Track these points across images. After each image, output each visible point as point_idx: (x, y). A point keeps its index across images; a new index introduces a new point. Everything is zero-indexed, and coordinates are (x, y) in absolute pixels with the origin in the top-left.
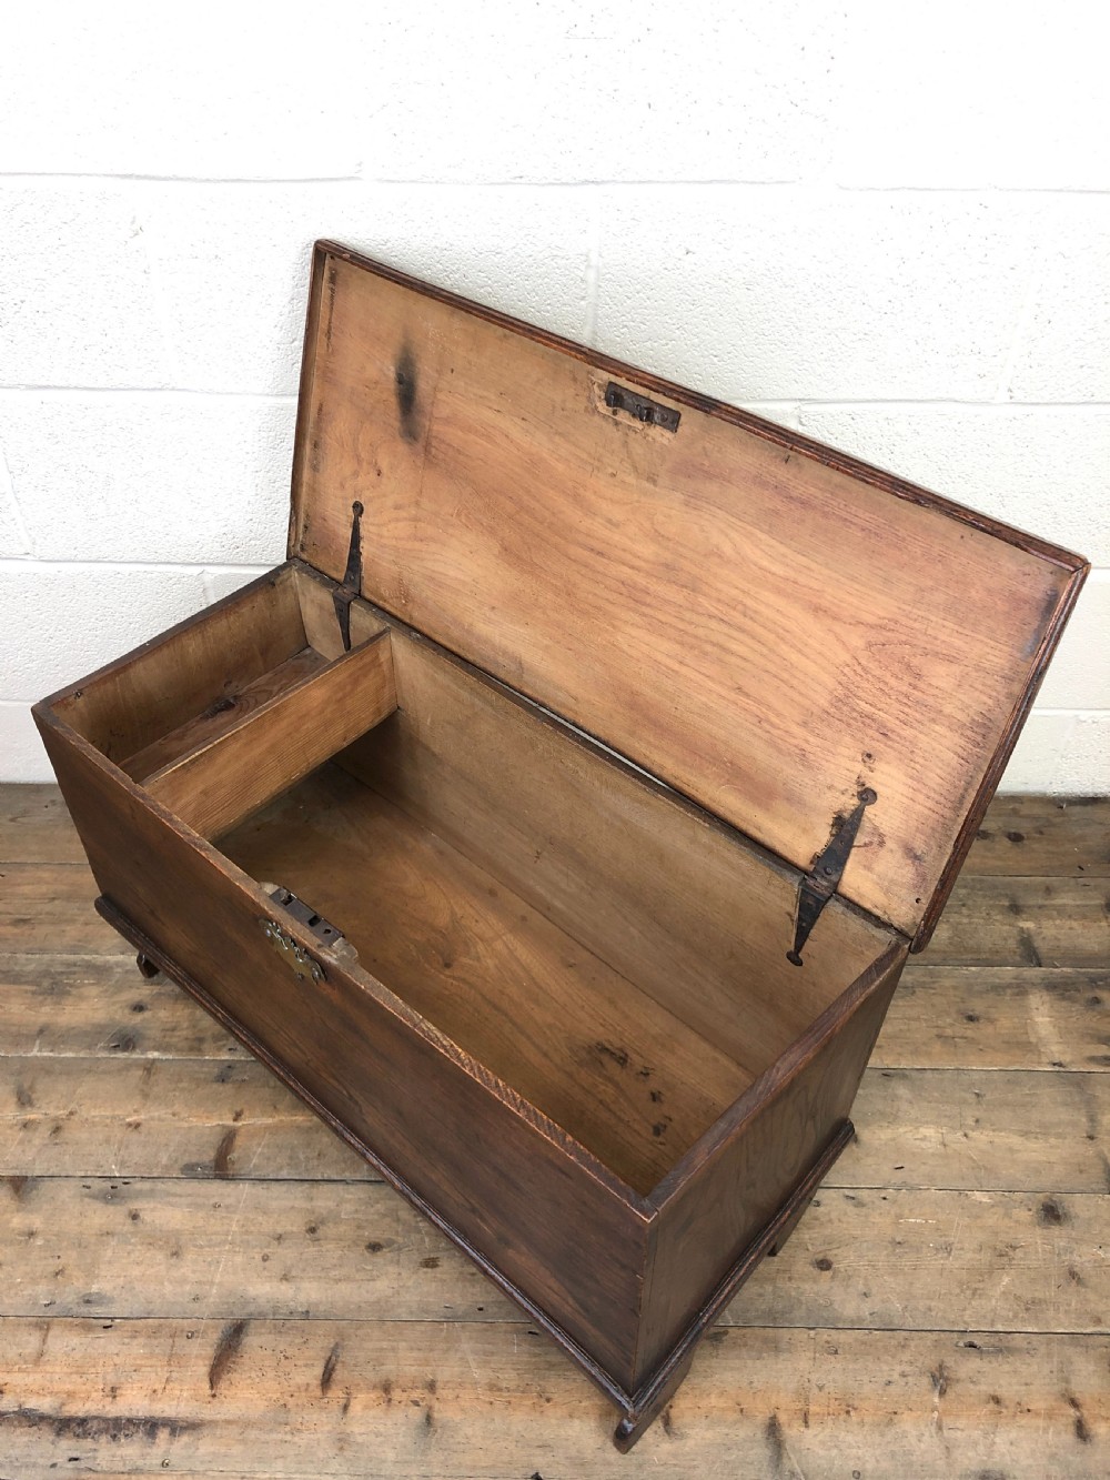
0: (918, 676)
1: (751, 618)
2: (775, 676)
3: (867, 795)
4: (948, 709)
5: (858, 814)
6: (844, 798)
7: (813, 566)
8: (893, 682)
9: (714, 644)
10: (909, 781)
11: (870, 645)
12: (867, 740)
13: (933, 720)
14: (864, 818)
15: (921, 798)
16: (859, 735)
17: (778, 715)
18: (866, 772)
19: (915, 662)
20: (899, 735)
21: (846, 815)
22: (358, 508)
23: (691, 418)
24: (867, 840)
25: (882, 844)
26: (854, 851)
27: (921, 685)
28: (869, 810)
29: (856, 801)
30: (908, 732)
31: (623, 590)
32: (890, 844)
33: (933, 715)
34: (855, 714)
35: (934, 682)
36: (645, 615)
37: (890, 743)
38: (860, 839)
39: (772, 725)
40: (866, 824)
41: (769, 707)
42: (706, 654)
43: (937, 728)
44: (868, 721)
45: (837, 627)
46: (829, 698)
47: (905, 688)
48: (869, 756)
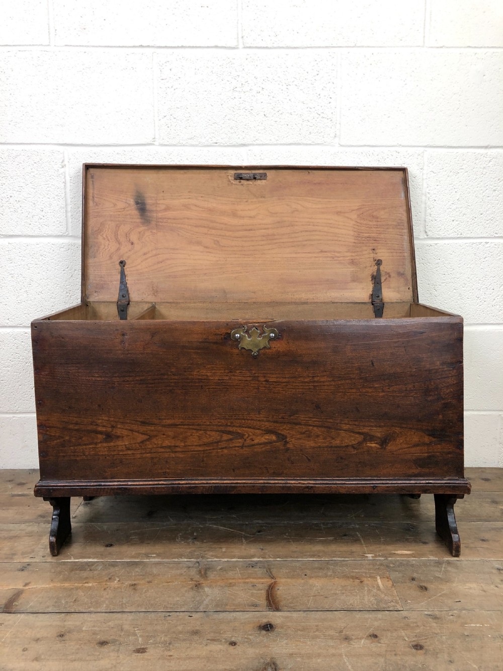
0: (377, 218)
1: (316, 225)
2: (332, 240)
3: (379, 263)
4: (390, 223)
5: (378, 270)
6: (371, 268)
7: (331, 200)
8: (371, 223)
9: (306, 241)
10: (389, 251)
11: (358, 216)
12: (371, 245)
13: (388, 228)
14: (381, 271)
15: (395, 254)
16: (368, 244)
17: (339, 252)
18: (375, 255)
19: (375, 214)
20: (379, 238)
21: (375, 274)
22: (122, 263)
23: (270, 174)
24: (385, 278)
25: (390, 276)
26: (382, 284)
27: (379, 220)
28: (382, 268)
29: (376, 267)
30: (382, 236)
31: (264, 238)
32: (392, 275)
33: (387, 227)
34: (363, 239)
35: (382, 217)
36: (276, 243)
37: (378, 242)
38: (383, 279)
39: (338, 257)
40: (383, 273)
41: (334, 252)
42: (304, 245)
43: (390, 230)
44: (368, 239)
45: (346, 215)
46: (353, 238)
47: (375, 223)
48: (374, 250)
